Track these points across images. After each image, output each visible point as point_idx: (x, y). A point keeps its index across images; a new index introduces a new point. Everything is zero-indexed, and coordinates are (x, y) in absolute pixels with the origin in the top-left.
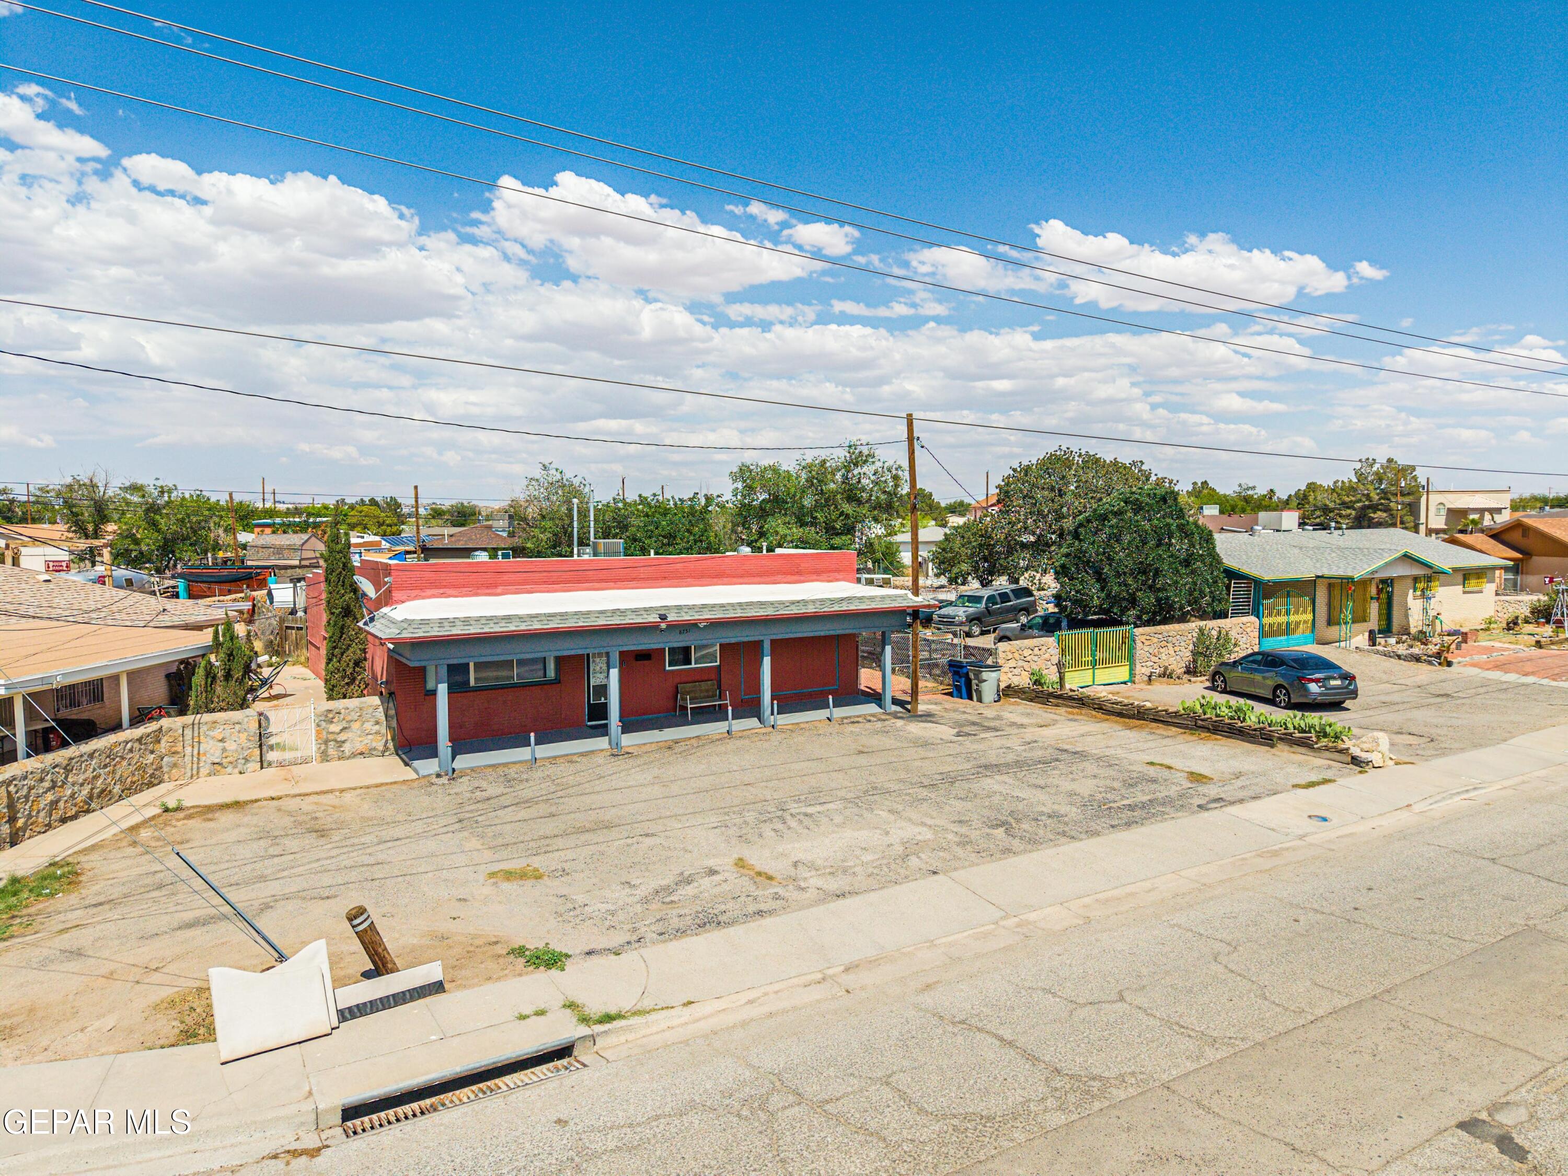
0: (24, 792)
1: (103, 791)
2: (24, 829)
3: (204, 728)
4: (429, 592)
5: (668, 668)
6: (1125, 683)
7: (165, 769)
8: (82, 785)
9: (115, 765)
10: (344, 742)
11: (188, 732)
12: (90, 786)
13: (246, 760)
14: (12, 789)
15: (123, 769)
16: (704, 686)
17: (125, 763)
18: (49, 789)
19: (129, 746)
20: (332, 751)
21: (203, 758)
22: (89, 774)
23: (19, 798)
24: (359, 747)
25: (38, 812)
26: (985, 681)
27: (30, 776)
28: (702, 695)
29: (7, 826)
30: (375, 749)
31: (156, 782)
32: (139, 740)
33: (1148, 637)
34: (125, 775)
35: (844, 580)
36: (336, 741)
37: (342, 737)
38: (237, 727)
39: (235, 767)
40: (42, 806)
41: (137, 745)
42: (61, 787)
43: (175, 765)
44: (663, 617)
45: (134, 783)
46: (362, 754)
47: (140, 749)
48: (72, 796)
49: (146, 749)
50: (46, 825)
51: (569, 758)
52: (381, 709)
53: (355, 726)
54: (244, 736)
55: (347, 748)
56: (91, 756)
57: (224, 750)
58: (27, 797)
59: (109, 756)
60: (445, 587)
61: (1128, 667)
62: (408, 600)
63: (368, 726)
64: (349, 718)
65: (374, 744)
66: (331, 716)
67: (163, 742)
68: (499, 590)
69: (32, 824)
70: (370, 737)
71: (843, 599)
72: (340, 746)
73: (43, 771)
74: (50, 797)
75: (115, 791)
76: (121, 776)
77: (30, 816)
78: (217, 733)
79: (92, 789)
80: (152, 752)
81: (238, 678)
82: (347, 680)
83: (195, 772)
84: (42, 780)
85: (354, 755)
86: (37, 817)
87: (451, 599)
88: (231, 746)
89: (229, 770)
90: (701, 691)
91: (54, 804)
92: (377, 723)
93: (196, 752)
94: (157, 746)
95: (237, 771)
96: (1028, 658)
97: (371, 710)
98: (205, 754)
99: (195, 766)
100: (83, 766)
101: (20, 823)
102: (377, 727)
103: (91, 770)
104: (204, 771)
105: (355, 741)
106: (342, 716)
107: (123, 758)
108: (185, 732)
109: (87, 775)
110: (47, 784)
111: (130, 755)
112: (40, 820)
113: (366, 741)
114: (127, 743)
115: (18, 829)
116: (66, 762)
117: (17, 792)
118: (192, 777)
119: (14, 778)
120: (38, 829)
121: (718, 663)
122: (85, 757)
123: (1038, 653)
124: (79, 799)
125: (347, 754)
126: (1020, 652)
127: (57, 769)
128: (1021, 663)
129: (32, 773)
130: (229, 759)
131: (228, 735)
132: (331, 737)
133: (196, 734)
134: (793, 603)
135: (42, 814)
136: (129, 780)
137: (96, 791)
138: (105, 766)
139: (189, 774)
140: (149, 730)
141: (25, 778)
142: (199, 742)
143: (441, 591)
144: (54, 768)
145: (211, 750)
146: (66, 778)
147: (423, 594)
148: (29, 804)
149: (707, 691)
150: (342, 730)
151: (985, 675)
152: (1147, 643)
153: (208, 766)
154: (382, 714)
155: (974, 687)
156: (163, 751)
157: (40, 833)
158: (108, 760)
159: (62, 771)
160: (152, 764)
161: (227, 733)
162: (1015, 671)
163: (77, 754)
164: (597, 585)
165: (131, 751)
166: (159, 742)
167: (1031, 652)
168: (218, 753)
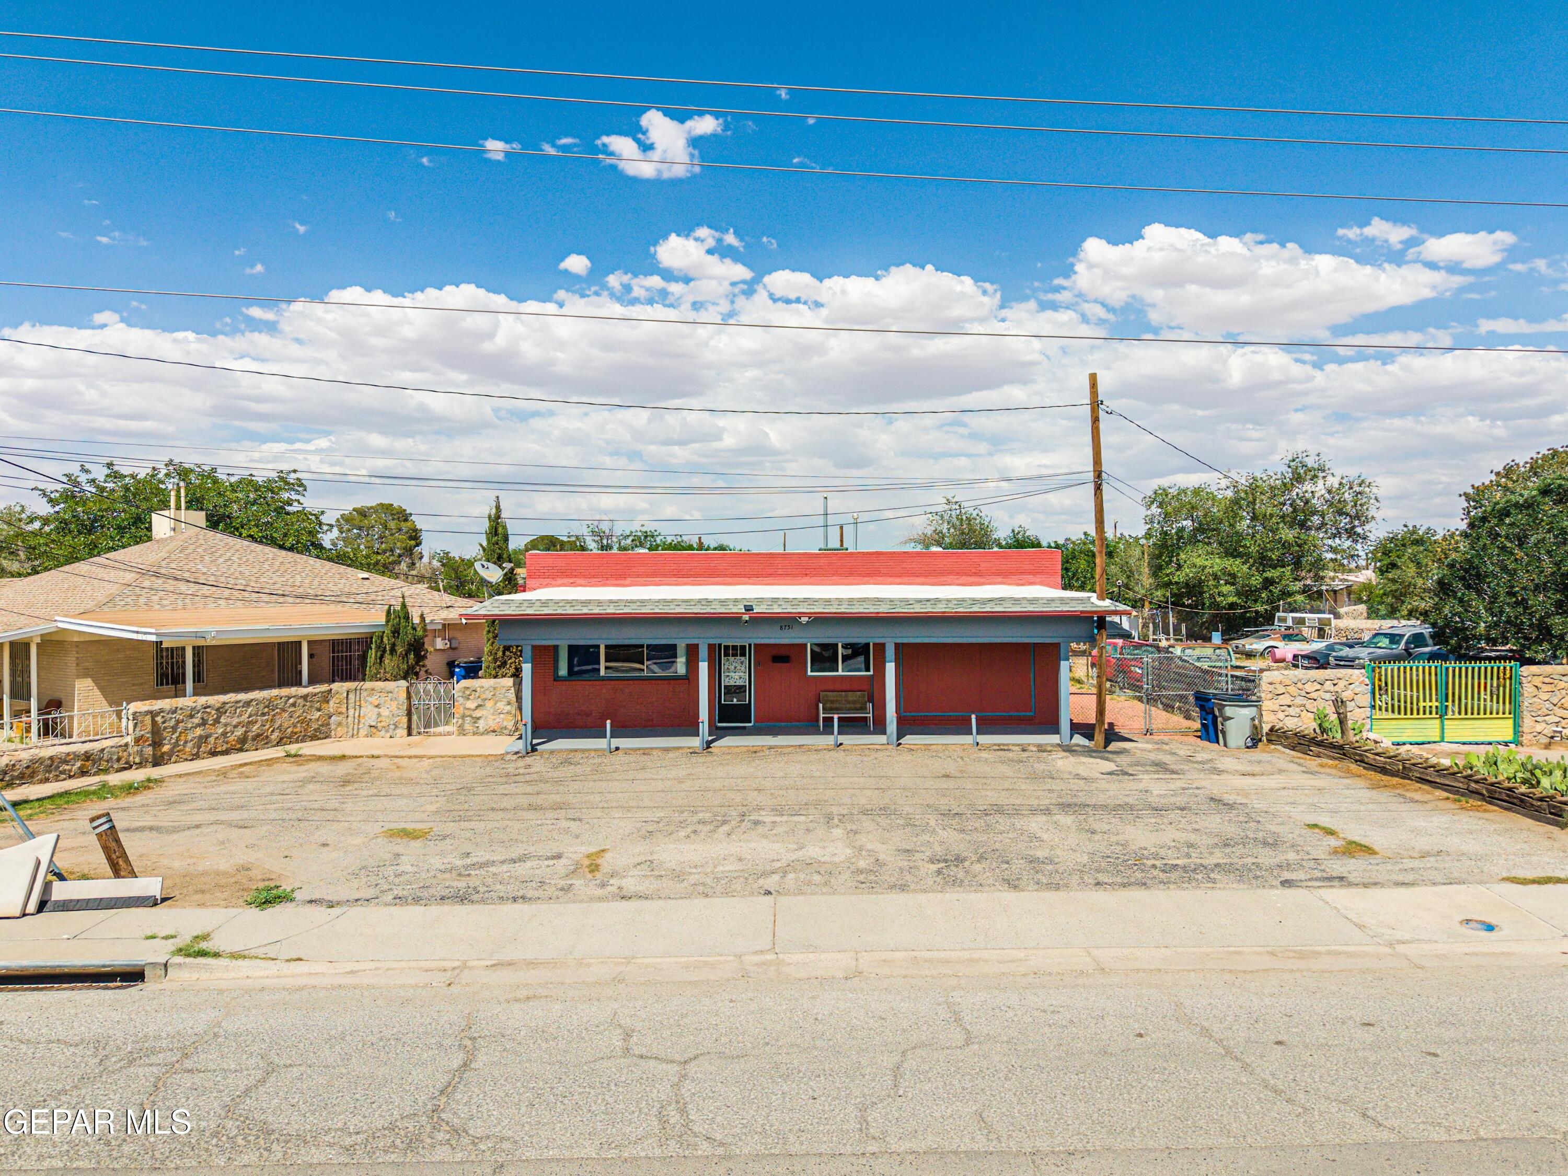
0: (172, 723)
1: (258, 735)
2: (171, 753)
3: (364, 694)
4: (559, 581)
5: (809, 673)
6: (1506, 744)
7: (333, 727)
8: (235, 727)
9: (274, 715)
10: (479, 718)
11: (351, 696)
12: (244, 729)
13: (396, 727)
14: (159, 719)
15: (283, 720)
16: (851, 696)
17: (286, 715)
18: (199, 725)
19: (291, 701)
20: (468, 726)
21: (362, 721)
22: (244, 718)
23: (165, 728)
24: (492, 725)
25: (186, 742)
26: (1230, 718)
27: (180, 712)
28: (848, 706)
29: (151, 748)
30: (506, 728)
31: (322, 736)
32: (305, 697)
33: (1547, 680)
34: (286, 725)
35: (1041, 583)
36: (470, 716)
37: (477, 714)
38: (390, 695)
39: (387, 731)
40: (189, 738)
41: (301, 701)
42: (213, 725)
43: (340, 724)
44: (749, 609)
45: (296, 733)
46: (494, 731)
47: (304, 706)
48: (224, 734)
49: (311, 707)
50: (193, 755)
51: (646, 752)
52: (513, 690)
53: (489, 704)
54: (394, 704)
55: (481, 724)
56: (248, 704)
57: (379, 715)
58: (174, 729)
59: (268, 707)
60: (576, 576)
61: (1511, 721)
62: (539, 588)
63: (500, 705)
64: (484, 696)
65: (505, 724)
66: (468, 692)
67: (331, 703)
68: (628, 581)
69: (178, 751)
70: (502, 716)
71: (991, 600)
72: (475, 722)
73: (193, 709)
74: (199, 732)
75: (273, 737)
76: (281, 725)
77: (176, 744)
78: (374, 699)
79: (246, 732)
80: (319, 710)
81: (401, 653)
82: (498, 663)
83: (355, 732)
84: (191, 716)
85: (486, 732)
86: (184, 747)
87: (580, 588)
88: (385, 712)
89: (382, 733)
90: (848, 702)
91: (204, 739)
92: (509, 704)
93: (357, 715)
94: (324, 706)
95: (388, 735)
96: (1314, 695)
97: (504, 691)
98: (364, 717)
99: (356, 727)
100: (238, 711)
101: (166, 748)
102: (509, 707)
103: (247, 715)
104: (363, 732)
105: (488, 719)
106: (477, 694)
107: (283, 710)
108: (350, 696)
109: (242, 719)
110: (196, 721)
111: (292, 709)
112: (187, 749)
113: (498, 720)
114: (289, 698)
115: (164, 753)
116: (219, 705)
117: (164, 722)
118: (353, 736)
119: (162, 711)
120: (185, 757)
121: (871, 673)
122: (241, 704)
123: (1332, 688)
124: (232, 738)
125: (481, 730)
126: (1299, 685)
127: (208, 710)
128: (1299, 701)
129: (181, 709)
130: (382, 724)
131: (382, 702)
132: (467, 713)
133: (358, 699)
134: (919, 601)
135: (190, 745)
136: (289, 730)
137: (250, 734)
138: (263, 714)
139: (350, 733)
140: (317, 691)
141: (175, 712)
142: (360, 706)
143: (572, 580)
144: (205, 708)
145: (369, 714)
146: (219, 718)
147: (554, 583)
148: (177, 734)
149: (854, 702)
150: (477, 707)
151: (1229, 711)
152: (1546, 688)
153: (366, 728)
154: (514, 695)
155: (1220, 727)
156: (332, 710)
157: (186, 760)
158: (266, 710)
159: (214, 712)
160: (318, 720)
161: (382, 700)
162: (1291, 711)
163: (233, 700)
164: (728, 580)
165: (294, 705)
166: (328, 702)
167: (1319, 687)
168: (374, 717)
